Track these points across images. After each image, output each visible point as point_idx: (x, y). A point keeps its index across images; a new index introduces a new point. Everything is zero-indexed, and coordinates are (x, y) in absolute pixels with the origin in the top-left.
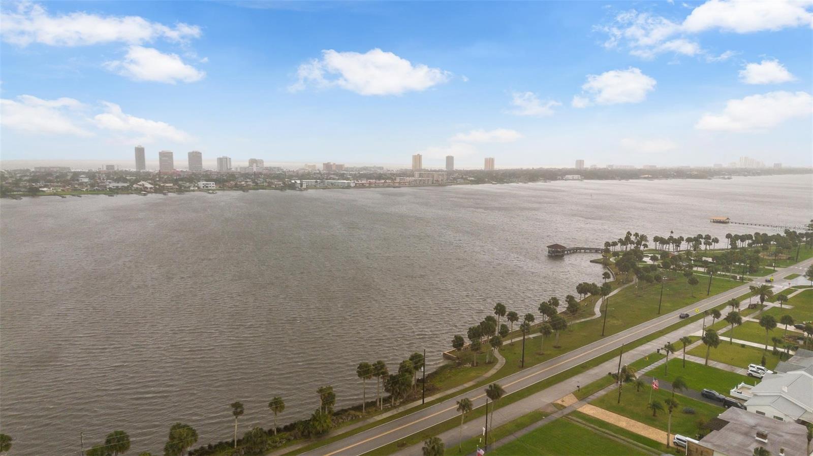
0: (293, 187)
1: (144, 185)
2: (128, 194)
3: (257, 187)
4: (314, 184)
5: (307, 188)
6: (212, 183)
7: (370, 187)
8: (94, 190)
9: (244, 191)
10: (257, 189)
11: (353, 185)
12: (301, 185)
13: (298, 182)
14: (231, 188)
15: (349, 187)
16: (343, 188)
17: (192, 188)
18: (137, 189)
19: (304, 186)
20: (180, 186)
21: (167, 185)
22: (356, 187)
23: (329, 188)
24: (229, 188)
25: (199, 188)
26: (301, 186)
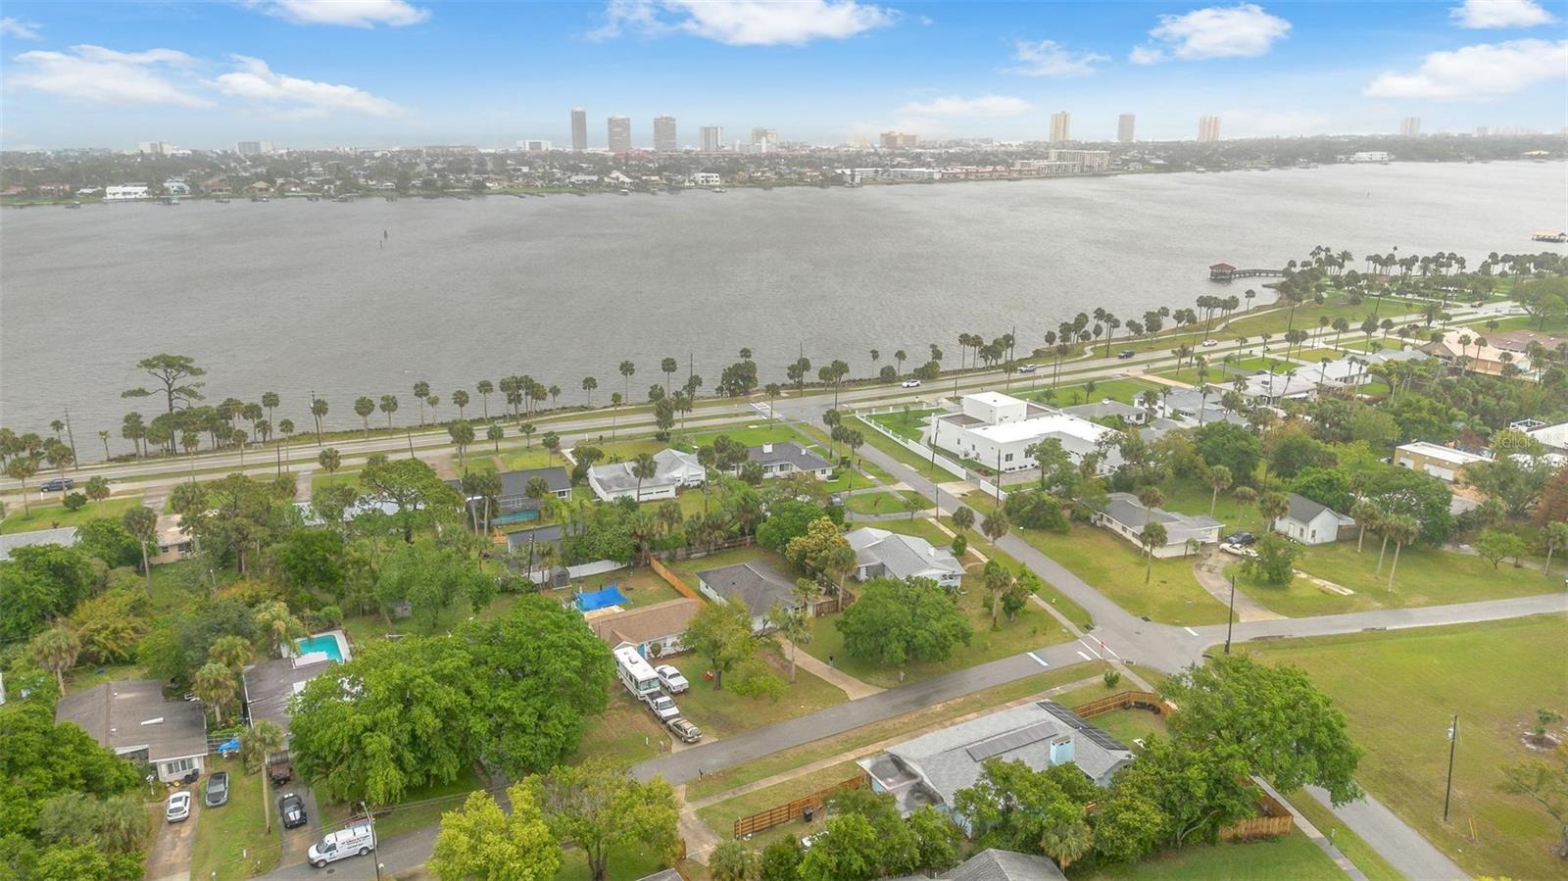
0: (838, 181)
1: (618, 179)
2: (600, 192)
3: (783, 181)
4: (871, 175)
5: (862, 183)
6: (714, 175)
7: (966, 180)
8: (553, 187)
9: (765, 189)
10: (783, 185)
11: (937, 176)
12: (853, 176)
13: (848, 171)
14: (743, 183)
15: (930, 180)
16: (920, 182)
17: (687, 184)
18: (609, 185)
19: (857, 180)
20: (669, 180)
21: (653, 178)
22: (942, 180)
23: (897, 183)
24: (741, 183)
25: (696, 183)
26: (853, 180)
